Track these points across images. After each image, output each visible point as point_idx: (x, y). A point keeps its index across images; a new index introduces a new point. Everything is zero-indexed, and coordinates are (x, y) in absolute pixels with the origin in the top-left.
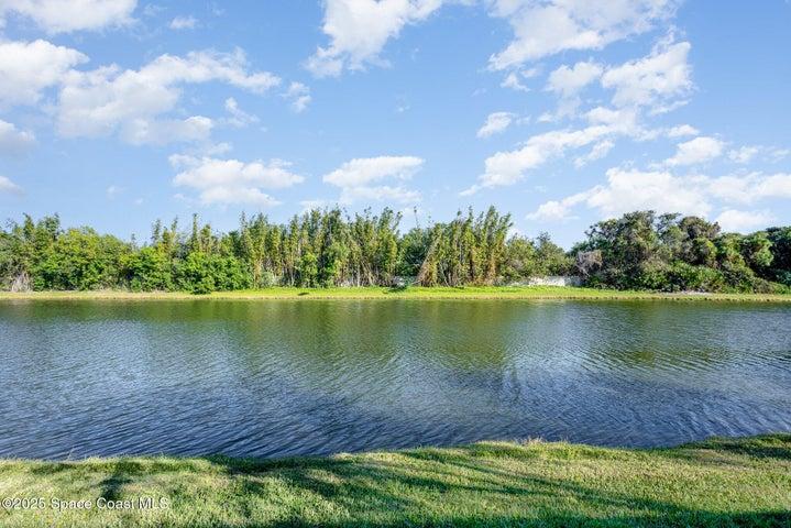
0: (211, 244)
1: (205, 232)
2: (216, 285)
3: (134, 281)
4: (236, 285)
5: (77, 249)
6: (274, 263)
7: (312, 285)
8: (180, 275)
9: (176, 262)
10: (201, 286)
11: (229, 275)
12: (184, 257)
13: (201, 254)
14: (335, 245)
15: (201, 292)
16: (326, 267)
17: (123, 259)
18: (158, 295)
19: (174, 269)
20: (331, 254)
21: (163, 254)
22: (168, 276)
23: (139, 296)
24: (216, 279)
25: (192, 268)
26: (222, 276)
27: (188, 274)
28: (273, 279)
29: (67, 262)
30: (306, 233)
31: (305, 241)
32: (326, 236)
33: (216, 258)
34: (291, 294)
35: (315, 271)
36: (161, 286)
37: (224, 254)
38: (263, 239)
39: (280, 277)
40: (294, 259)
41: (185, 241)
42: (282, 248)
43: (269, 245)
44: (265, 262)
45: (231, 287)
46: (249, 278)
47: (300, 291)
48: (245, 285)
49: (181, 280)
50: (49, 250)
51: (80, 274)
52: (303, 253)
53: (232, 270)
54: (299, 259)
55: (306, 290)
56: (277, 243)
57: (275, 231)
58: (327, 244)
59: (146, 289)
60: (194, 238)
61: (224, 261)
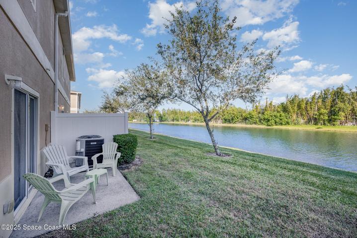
0: (273, 108)
1: (271, 104)
2: (275, 123)
3: (247, 121)
4: (283, 123)
5: (232, 112)
6: (302, 115)
7: (324, 124)
8: (262, 120)
9: (260, 115)
10: (269, 123)
11: (281, 120)
12: (263, 113)
13: (269, 112)
14: (341, 105)
15: (270, 126)
16: (334, 115)
17: (244, 115)
18: (254, 126)
19: (259, 117)
20: (337, 109)
21: (256, 113)
22: (258, 120)
23: (249, 126)
24: (275, 121)
25: (266, 117)
26: (277, 120)
27: (264, 119)
28: (302, 121)
29: (230, 116)
30: (320, 100)
31: (320, 104)
32: (334, 100)
33: (275, 113)
34: (312, 128)
35: (327, 118)
36: (255, 123)
37: (278, 112)
38: (296, 105)
39: (305, 120)
40: (313, 112)
41: (263, 108)
42: (306, 108)
43: (299, 107)
44: (297, 114)
45: (281, 124)
46: (289, 121)
47: (317, 127)
48: (288, 123)
49: (262, 121)
50: (225, 113)
51: (233, 119)
52: (319, 109)
53: (282, 118)
54: (316, 113)
55: (321, 127)
56: (303, 106)
57: (302, 101)
58: (335, 105)
59: (251, 124)
60: (266, 107)
61: (278, 114)
